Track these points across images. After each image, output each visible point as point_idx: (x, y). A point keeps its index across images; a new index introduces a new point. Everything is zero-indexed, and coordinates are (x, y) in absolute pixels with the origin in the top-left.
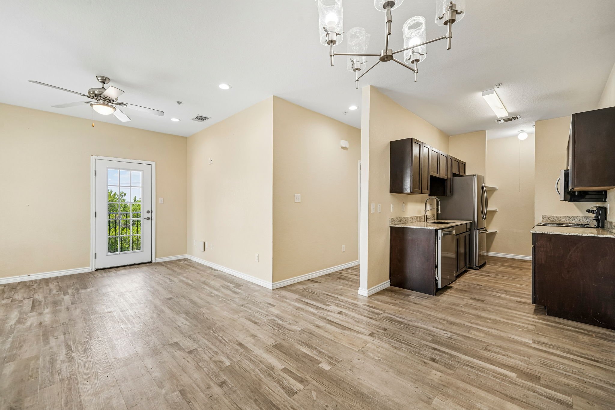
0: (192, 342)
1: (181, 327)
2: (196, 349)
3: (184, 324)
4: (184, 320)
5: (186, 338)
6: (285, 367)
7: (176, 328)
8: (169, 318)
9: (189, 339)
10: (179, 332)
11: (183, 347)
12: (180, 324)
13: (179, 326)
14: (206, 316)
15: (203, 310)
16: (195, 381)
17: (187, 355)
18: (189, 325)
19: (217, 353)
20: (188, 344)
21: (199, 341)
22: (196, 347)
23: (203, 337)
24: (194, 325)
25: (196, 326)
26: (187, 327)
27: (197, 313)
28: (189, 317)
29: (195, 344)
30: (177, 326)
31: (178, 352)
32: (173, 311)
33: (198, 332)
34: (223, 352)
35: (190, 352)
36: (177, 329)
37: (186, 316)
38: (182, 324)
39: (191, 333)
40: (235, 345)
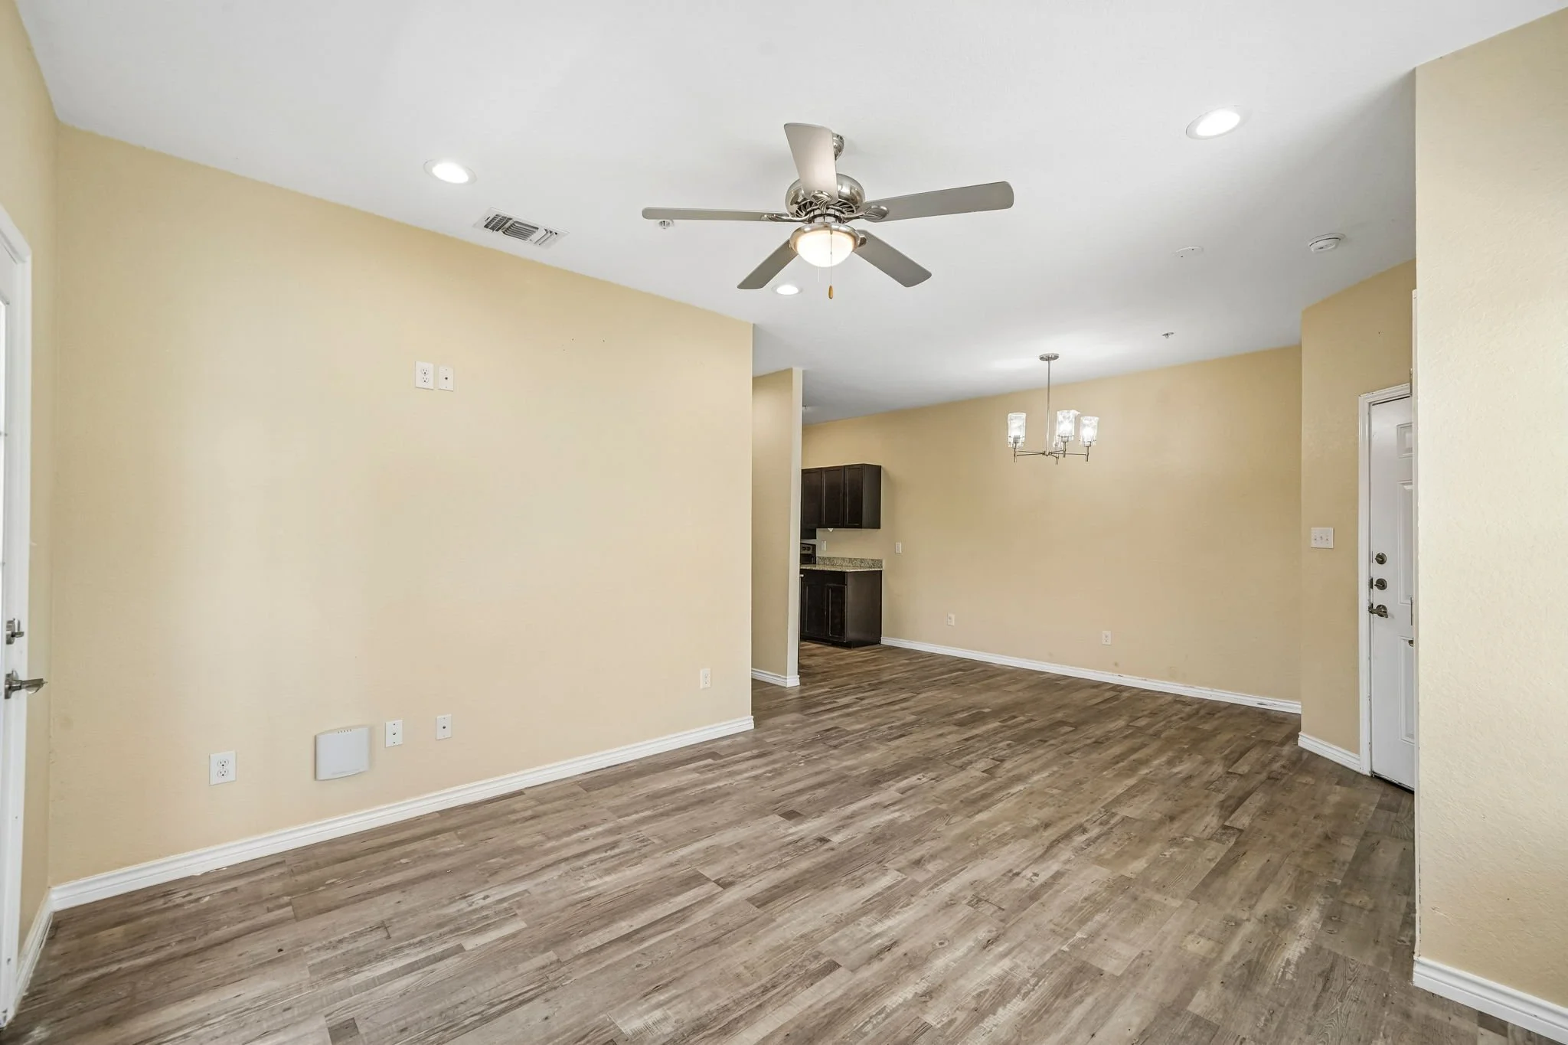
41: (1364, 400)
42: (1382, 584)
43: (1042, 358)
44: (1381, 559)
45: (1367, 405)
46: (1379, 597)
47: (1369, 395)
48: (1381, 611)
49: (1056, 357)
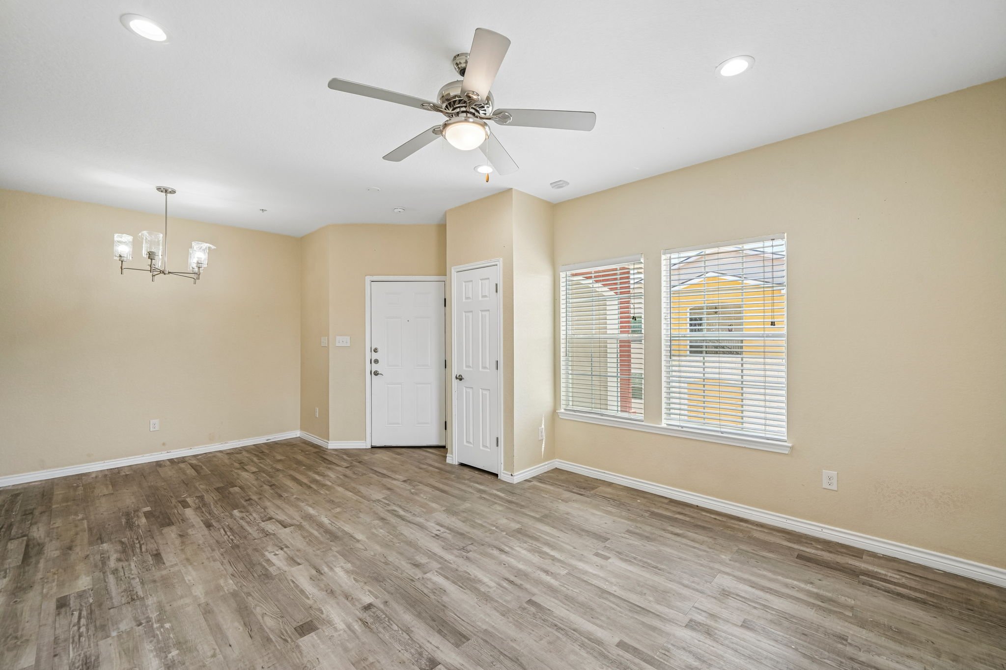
0: (266, 529)
1: (278, 548)
2: (263, 521)
3: (273, 554)
4: (273, 561)
5: (273, 533)
6: (184, 508)
7: (287, 547)
8: (299, 564)
9: (269, 531)
10: (281, 540)
11: (277, 523)
12: (280, 552)
13: (282, 549)
14: (230, 570)
15: (229, 585)
16: (270, 501)
17: (274, 517)
18: (267, 551)
19: (242, 518)
20: (270, 527)
21: (258, 530)
22: (263, 523)
23: (250, 534)
24: (257, 551)
25: (256, 550)
26: (270, 549)
27: (244, 578)
28: (264, 567)
29: (263, 527)
30: (285, 549)
31: (283, 519)
32: (293, 581)
33: (255, 540)
34: (235, 519)
35: (270, 519)
36: (285, 545)
37: (269, 569)
38: (277, 553)
39: (264, 539)
40: (215, 526)
41: (368, 279)
42: (376, 361)
43: (159, 189)
44: (376, 351)
45: (369, 282)
46: (375, 367)
47: (371, 277)
48: (376, 374)
49: (173, 192)
